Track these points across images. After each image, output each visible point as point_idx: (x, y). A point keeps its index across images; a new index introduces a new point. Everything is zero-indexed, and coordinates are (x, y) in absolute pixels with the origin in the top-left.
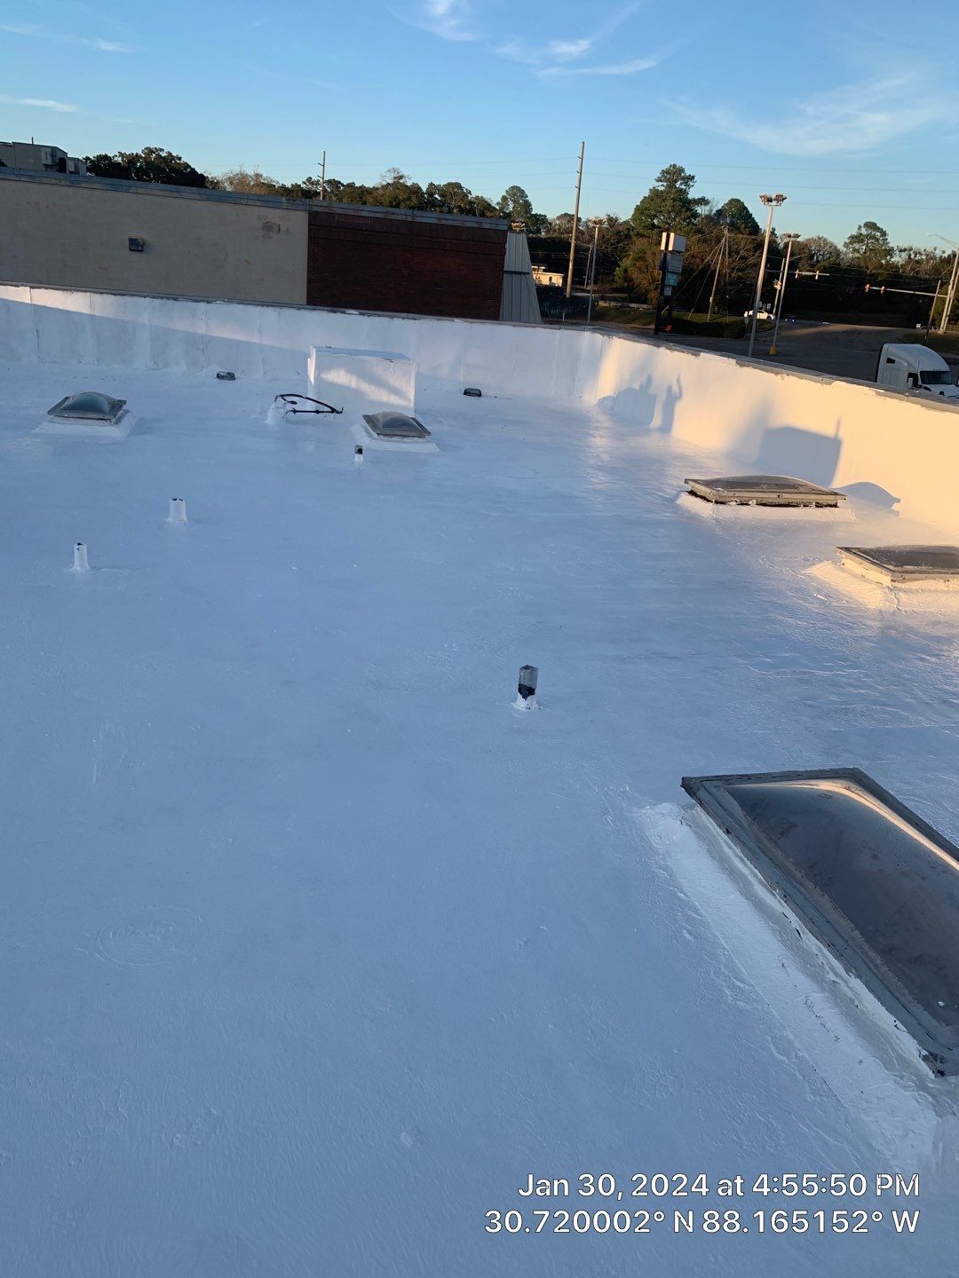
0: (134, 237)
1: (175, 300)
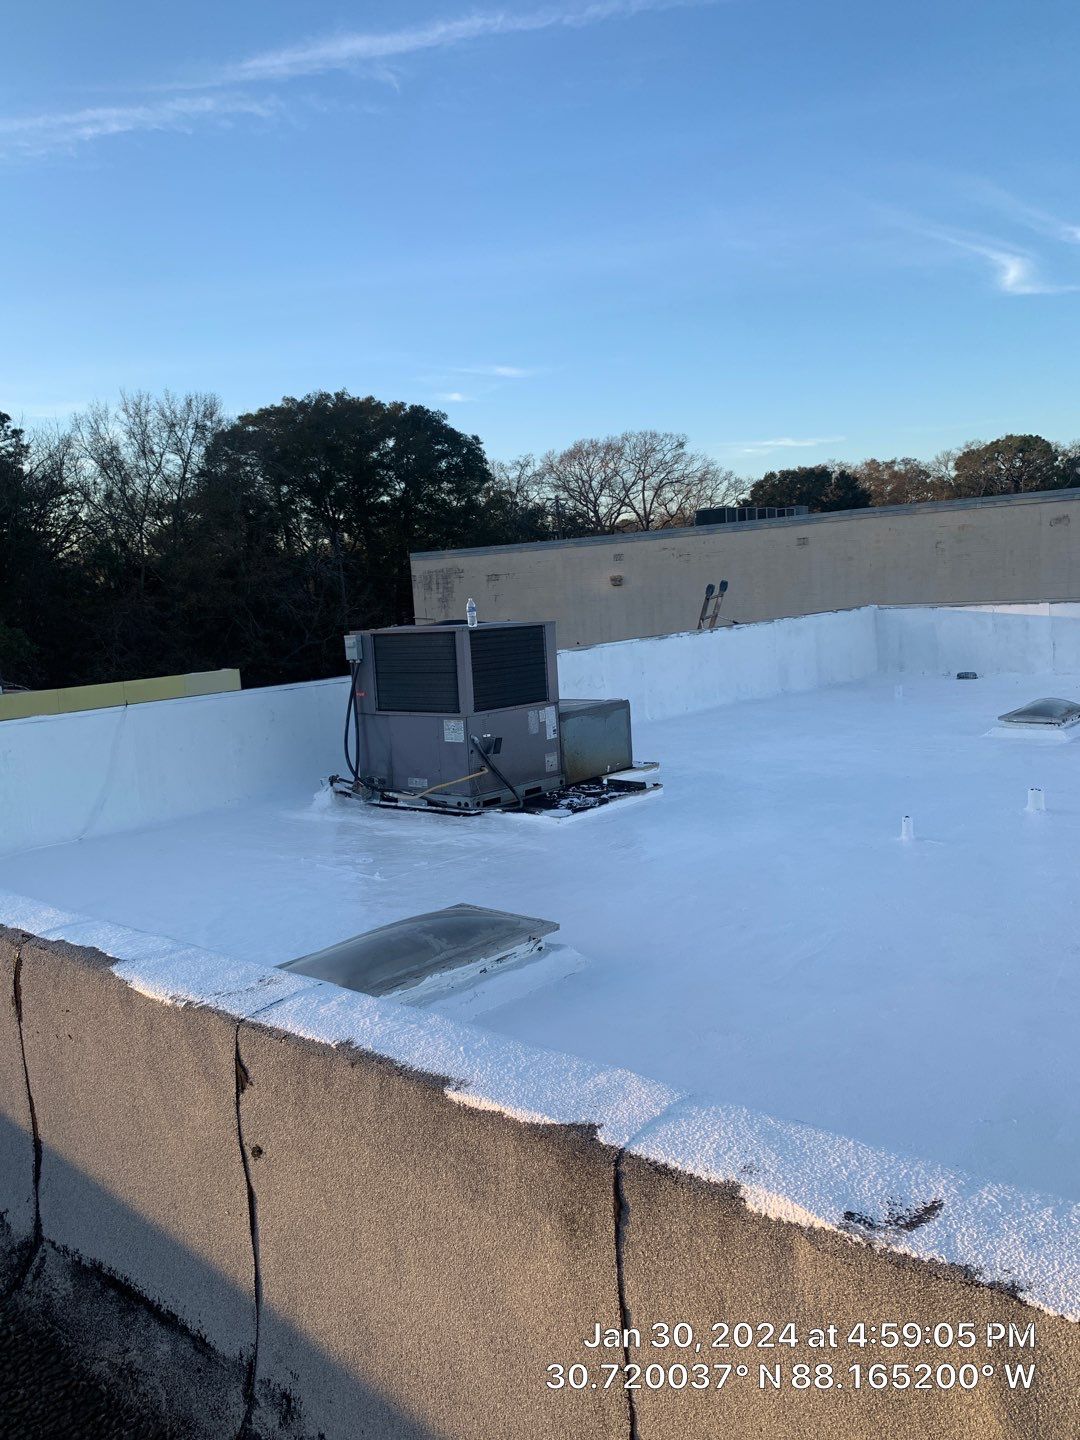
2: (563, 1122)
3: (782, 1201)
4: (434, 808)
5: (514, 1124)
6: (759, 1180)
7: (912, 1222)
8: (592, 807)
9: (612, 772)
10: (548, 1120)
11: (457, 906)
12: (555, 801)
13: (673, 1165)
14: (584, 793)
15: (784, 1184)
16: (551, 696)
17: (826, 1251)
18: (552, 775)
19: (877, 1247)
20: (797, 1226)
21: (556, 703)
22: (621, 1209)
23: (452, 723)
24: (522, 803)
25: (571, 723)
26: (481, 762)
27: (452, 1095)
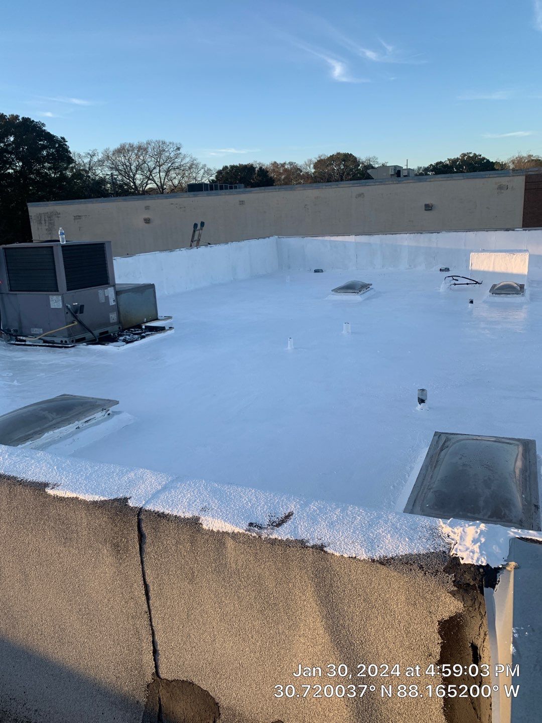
0: (427, 203)
1: (421, 233)
2: (110, 498)
3: (219, 522)
4: (47, 344)
5: (84, 502)
6: (209, 513)
7: (279, 523)
8: (136, 340)
9: (147, 322)
10: (102, 498)
11: (61, 396)
12: (116, 338)
13: (167, 512)
14: (132, 333)
15: (221, 514)
16: (110, 281)
17: (240, 542)
18: (113, 324)
19: (263, 537)
20: (227, 533)
21: (114, 285)
22: (141, 537)
23: (55, 297)
24: (97, 340)
25: (123, 297)
26: (73, 319)
27: (50, 491)
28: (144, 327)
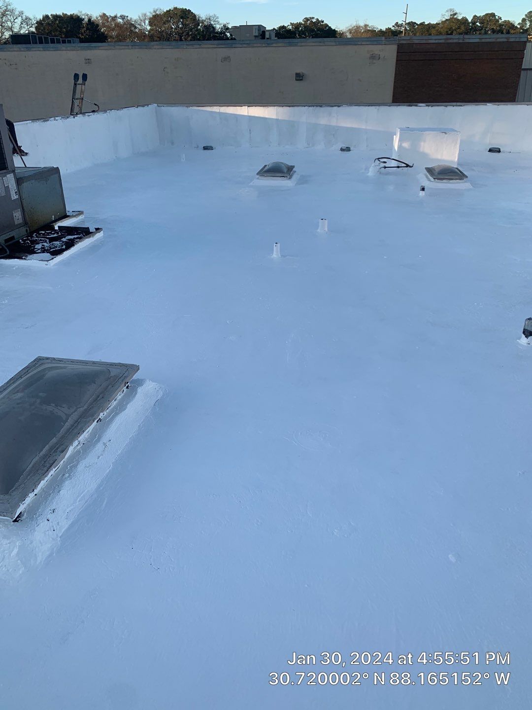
0: (298, 72)
9: (56, 220)
16: (9, 166)
18: (19, 226)
21: (13, 171)
24: (7, 250)
25: (25, 186)
28: (56, 228)
